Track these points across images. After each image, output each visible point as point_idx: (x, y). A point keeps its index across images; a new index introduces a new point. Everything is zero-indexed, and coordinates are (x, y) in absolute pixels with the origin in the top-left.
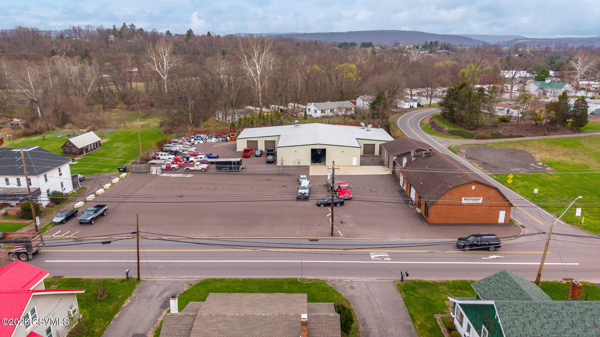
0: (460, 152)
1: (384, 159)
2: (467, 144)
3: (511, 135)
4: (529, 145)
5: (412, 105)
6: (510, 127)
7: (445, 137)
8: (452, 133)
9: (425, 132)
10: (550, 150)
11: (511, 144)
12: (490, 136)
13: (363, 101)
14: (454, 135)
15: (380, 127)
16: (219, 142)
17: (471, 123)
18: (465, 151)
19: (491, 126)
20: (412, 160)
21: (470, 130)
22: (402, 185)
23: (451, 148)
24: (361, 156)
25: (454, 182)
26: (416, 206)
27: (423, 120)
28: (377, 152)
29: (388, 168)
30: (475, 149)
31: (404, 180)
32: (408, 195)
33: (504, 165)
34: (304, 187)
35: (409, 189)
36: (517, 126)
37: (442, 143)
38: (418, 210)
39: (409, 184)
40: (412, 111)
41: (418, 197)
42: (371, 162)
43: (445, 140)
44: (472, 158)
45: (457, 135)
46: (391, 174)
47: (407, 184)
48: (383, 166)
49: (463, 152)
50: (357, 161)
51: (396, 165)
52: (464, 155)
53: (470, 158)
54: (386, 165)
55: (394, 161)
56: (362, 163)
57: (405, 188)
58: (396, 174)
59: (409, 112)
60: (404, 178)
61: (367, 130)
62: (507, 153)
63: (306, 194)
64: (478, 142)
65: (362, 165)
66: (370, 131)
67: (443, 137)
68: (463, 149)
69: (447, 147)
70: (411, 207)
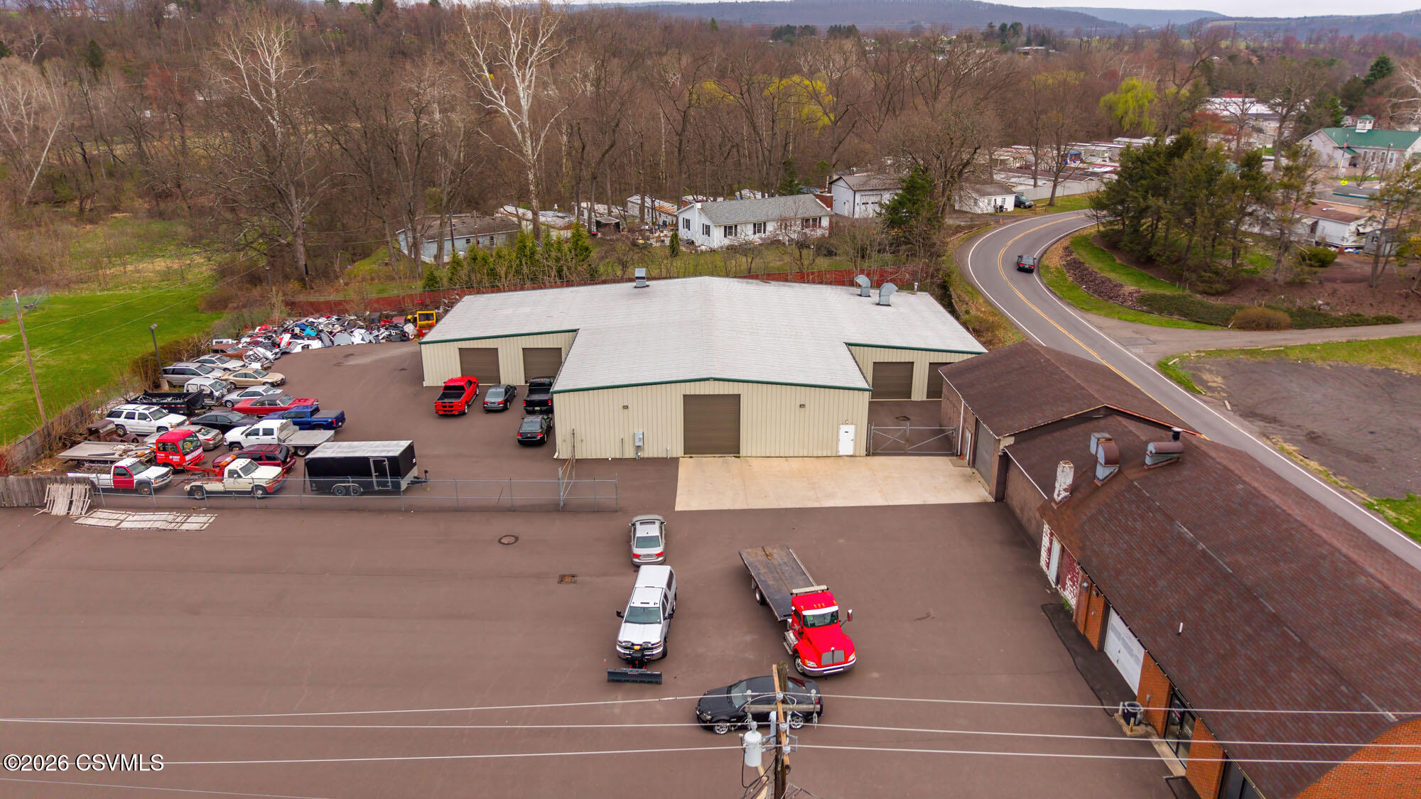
0: (1204, 383)
1: (956, 430)
2: (1220, 352)
3: (1358, 315)
6: (1348, 287)
7: (1130, 317)
8: (1153, 306)
9: (1060, 299)
11: (1371, 351)
12: (1283, 317)
13: (856, 191)
14: (1160, 312)
15: (920, 289)
16: (378, 342)
17: (1216, 273)
18: (1219, 380)
19: (1286, 283)
20: (1095, 476)
21: (1213, 295)
22: (1052, 575)
23: (1169, 366)
24: (870, 422)
25: (1390, 673)
26: (1149, 729)
27: (1045, 256)
28: (919, 392)
29: (975, 478)
30: (1253, 372)
31: (1066, 559)
32: (1095, 645)
33: (1390, 446)
34: (644, 608)
35: (1096, 612)
36: (1370, 282)
37: (1128, 343)
38: (1171, 762)
39: (1094, 593)
40: (1004, 224)
41: (1167, 690)
42: (907, 440)
43: (1137, 333)
44: (1258, 412)
45: (1171, 314)
46: (991, 499)
47: (1085, 585)
48: (952, 455)
49: (1214, 385)
50: (855, 440)
51: (1012, 474)
52: (1225, 398)
53: (1251, 413)
54: (961, 455)
55: (1005, 454)
56: (876, 447)
57: (1070, 595)
58: (1018, 511)
59: (995, 228)
60: (1063, 550)
61: (877, 302)
62: (1364, 388)
63: (652, 649)
64: (1251, 342)
65: (874, 454)
66: (889, 305)
67: (1126, 320)
68: (1211, 372)
69: (1153, 361)
70: (1126, 729)
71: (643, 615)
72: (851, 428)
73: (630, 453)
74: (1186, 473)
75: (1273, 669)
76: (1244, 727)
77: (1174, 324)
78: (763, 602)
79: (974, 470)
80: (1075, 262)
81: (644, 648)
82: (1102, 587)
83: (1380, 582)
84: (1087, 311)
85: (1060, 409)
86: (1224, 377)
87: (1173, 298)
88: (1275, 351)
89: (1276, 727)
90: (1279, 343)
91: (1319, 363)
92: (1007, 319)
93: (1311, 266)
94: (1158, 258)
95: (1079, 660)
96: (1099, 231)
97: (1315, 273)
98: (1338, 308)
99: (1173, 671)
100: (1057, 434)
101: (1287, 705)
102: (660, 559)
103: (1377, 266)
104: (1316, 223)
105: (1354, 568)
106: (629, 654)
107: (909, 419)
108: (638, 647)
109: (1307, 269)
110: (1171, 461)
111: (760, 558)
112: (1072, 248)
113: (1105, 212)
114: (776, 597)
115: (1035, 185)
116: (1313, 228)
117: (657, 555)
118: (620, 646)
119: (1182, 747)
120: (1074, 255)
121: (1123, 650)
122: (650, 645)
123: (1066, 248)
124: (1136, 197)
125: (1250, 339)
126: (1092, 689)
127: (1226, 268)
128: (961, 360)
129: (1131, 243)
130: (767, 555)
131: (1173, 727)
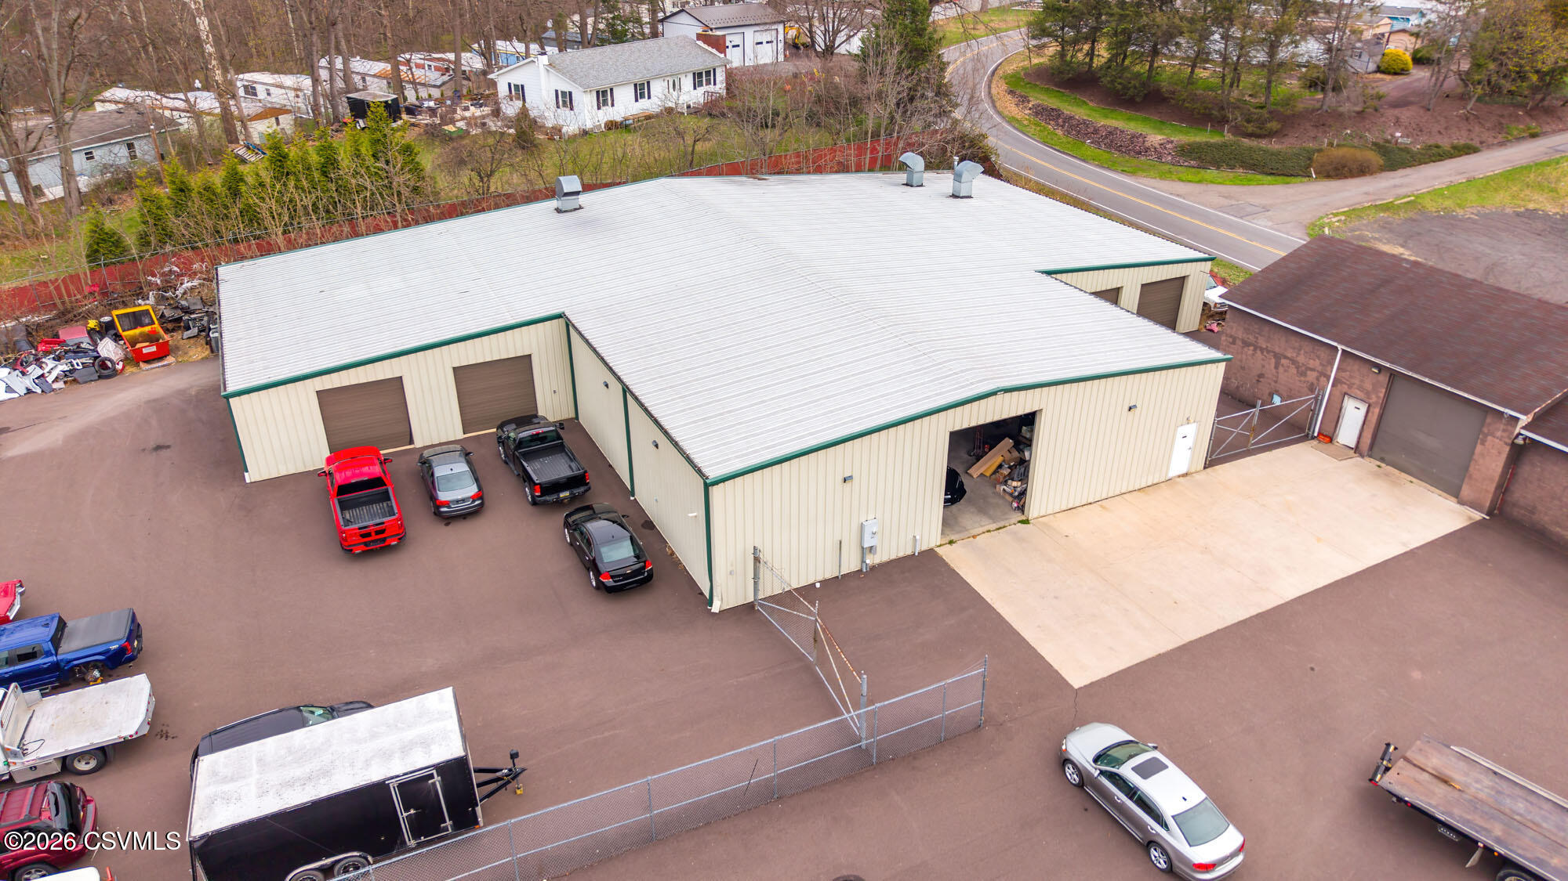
8: (1201, 159)
9: (1083, 161)
12: (1369, 156)
14: (1217, 165)
27: (997, 105)
42: (1253, 429)
45: (1232, 167)
46: (1478, 515)
48: (1307, 438)
54: (1320, 436)
56: (1213, 452)
61: (949, 192)
72: (1192, 429)
73: (851, 564)
79: (1376, 461)
80: (1045, 109)
84: (1132, 173)
87: (1220, 145)
88: (1408, 202)
91: (1461, 212)
98: (1413, 139)
112: (1020, 91)
120: (1034, 101)
123: (1013, 92)
130: (1443, 781)
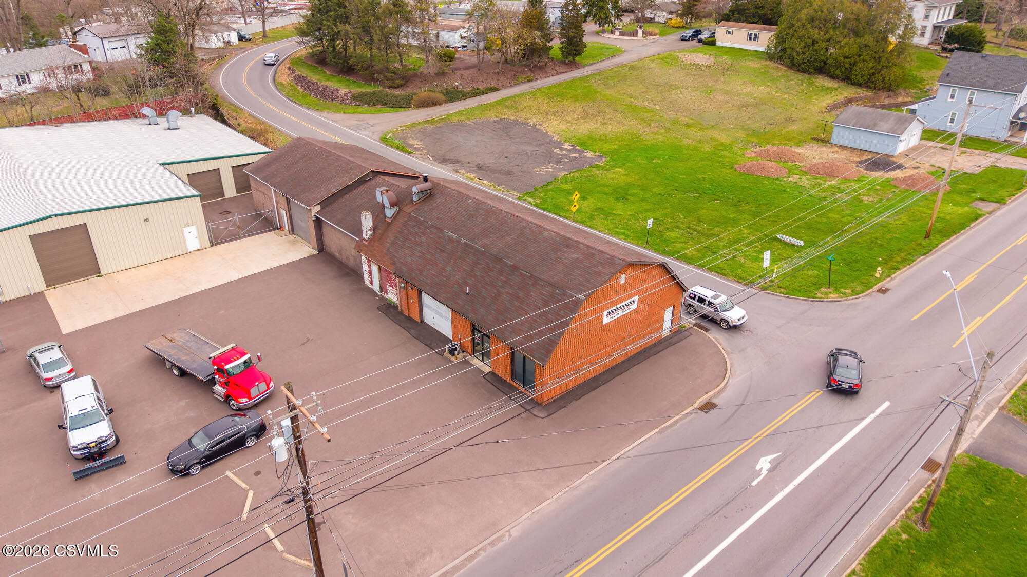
0: (411, 146)
1: (273, 211)
2: (413, 125)
3: (478, 89)
4: (522, 106)
5: (226, 39)
6: (468, 72)
7: (351, 111)
8: (361, 100)
9: (300, 105)
10: (557, 112)
11: (490, 110)
12: (440, 96)
13: (102, 39)
14: (368, 103)
15: (197, 113)
17: (394, 73)
18: (419, 142)
19: (436, 74)
20: (385, 217)
21: (395, 88)
22: (376, 287)
23: (388, 139)
24: (206, 221)
25: (575, 276)
26: (464, 354)
27: (276, 75)
28: (230, 190)
29: (297, 241)
30: (436, 134)
31: (384, 274)
32: (418, 320)
33: (517, 164)
34: (84, 414)
35: (414, 299)
36: (478, 67)
37: (358, 128)
38: (480, 366)
39: (410, 288)
40: (237, 55)
41: (470, 328)
42: (239, 227)
43: (359, 121)
44: (447, 158)
46: (315, 252)
47: (403, 285)
48: (275, 229)
49: (418, 146)
50: (199, 237)
51: (326, 230)
52: (427, 153)
53: (444, 159)
54: (281, 228)
55: (317, 218)
56: (216, 239)
57: (392, 296)
58: (337, 254)
59: (231, 59)
60: (380, 269)
61: (167, 127)
62: (494, 132)
63: (106, 441)
64: (428, 115)
65: (216, 244)
66: (178, 129)
67: (349, 113)
68: (412, 138)
69: (378, 139)
70: (453, 359)
71: (85, 420)
72: (193, 229)
74: (438, 200)
75: (521, 294)
76: (516, 331)
77: (380, 111)
78: (183, 373)
79: (295, 236)
80: (300, 77)
81: (99, 443)
82: (414, 283)
83: (554, 232)
84: (322, 110)
85: (344, 179)
86: (421, 140)
87: (374, 93)
88: (443, 118)
89: (532, 324)
90: (443, 113)
91: (467, 122)
92: (270, 126)
93: (446, 61)
94: (356, 67)
95: (413, 331)
96: (309, 53)
97: (449, 65)
98: (466, 86)
99: (471, 316)
100: (347, 196)
101: (534, 311)
102: (73, 374)
103: (479, 57)
104: (438, 33)
105: (541, 229)
106: (87, 453)
107: (230, 212)
108: (94, 444)
109: (444, 64)
110: (428, 195)
111: (165, 344)
112: (294, 67)
113: (308, 38)
114: (194, 366)
115: (246, 23)
116: (437, 36)
117: (68, 372)
118: (74, 450)
119: (485, 355)
120: (297, 73)
121: (436, 316)
122: (104, 439)
123: (289, 68)
124: (329, 25)
125: (427, 113)
126: (426, 345)
127: (398, 69)
128: (257, 159)
129: (334, 59)
130: (170, 340)
131: (478, 346)
